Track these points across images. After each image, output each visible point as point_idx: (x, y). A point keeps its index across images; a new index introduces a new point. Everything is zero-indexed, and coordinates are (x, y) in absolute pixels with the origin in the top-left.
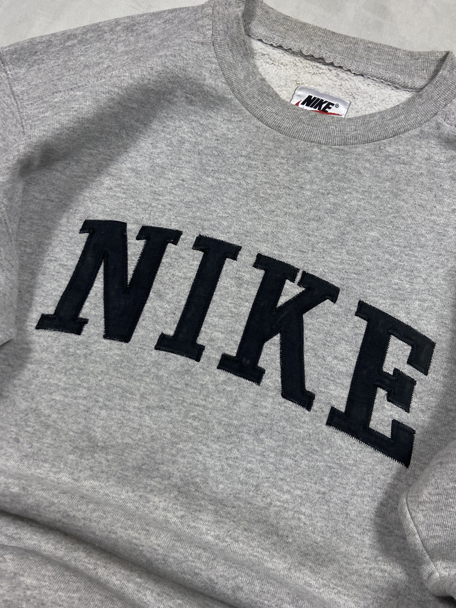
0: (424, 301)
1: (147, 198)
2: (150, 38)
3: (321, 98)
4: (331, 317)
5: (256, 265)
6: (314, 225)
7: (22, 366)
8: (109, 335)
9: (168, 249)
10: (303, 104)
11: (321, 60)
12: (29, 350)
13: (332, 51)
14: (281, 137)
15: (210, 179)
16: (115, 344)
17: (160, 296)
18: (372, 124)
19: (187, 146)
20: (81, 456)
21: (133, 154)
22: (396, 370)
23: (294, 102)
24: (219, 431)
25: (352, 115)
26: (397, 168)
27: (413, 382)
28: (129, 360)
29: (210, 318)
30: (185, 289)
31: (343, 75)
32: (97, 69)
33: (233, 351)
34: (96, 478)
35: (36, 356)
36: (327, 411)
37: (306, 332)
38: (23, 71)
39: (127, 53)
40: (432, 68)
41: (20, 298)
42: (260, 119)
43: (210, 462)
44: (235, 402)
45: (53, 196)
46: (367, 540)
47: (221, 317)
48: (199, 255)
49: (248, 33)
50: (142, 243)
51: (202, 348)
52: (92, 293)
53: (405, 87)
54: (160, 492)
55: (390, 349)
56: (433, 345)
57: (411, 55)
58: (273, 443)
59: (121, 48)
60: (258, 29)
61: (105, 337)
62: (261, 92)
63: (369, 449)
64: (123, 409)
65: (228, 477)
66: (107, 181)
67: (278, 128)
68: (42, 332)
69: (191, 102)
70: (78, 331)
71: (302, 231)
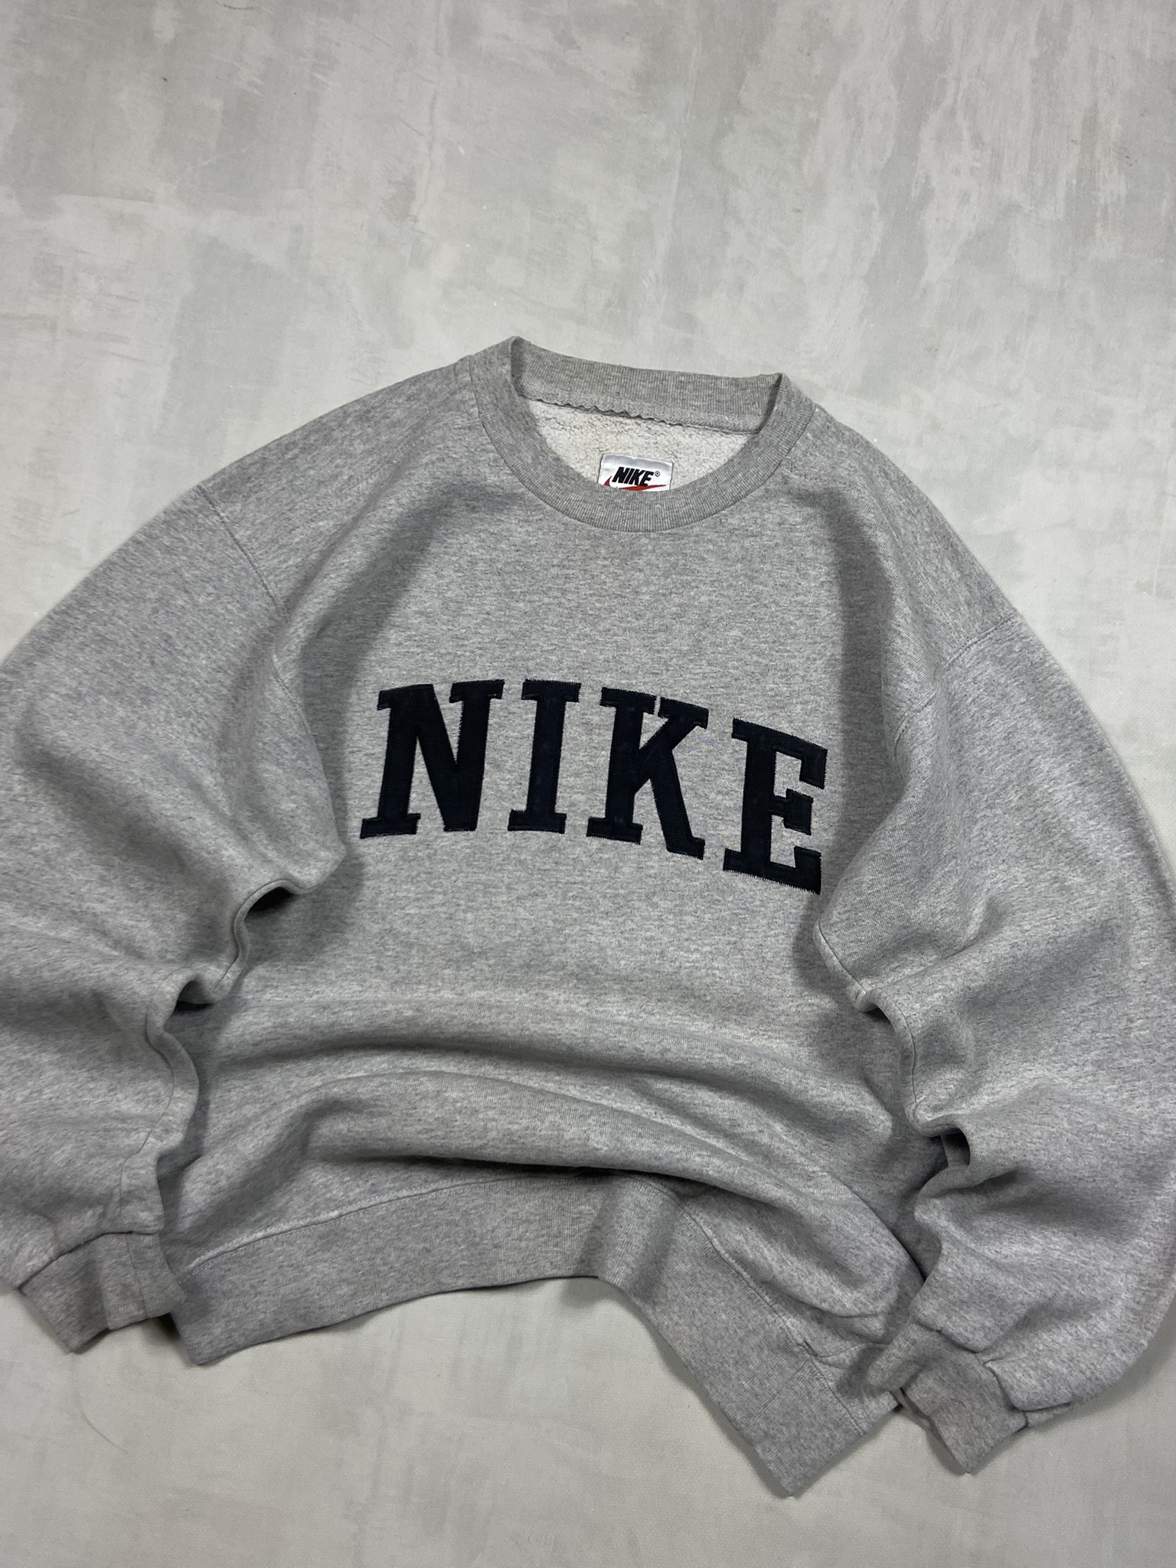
0: (807, 702)
1: (448, 646)
2: (394, 425)
3: (635, 468)
4: (704, 747)
5: (603, 703)
6: (661, 637)
7: (359, 885)
8: (449, 827)
9: (492, 706)
10: (614, 481)
11: (625, 414)
12: (362, 865)
13: (636, 397)
14: (597, 531)
15: (521, 605)
16: (461, 835)
17: (497, 767)
18: (705, 492)
19: (481, 566)
20: (458, 968)
21: (416, 591)
22: (788, 791)
23: (602, 481)
24: (606, 905)
25: (679, 483)
26: (747, 544)
27: (810, 800)
28: (482, 850)
29: (564, 779)
30: (526, 751)
31: (656, 428)
32: (336, 485)
33: (601, 813)
34: (482, 987)
35: (371, 869)
36: (722, 855)
37: (679, 770)
38: (238, 507)
39: (370, 452)
40: (766, 399)
41: (336, 810)
42: (566, 512)
43: (604, 941)
44: (616, 870)
45: (330, 668)
46: (789, 978)
47: (577, 775)
48: (532, 705)
49: (522, 392)
50: (458, 706)
51: (563, 817)
52: (415, 782)
53: (736, 430)
54: (557, 985)
55: (777, 769)
56: (825, 752)
57: (735, 382)
58: (668, 904)
59: (359, 447)
60: (534, 386)
61: (446, 830)
62: (559, 477)
63: (776, 885)
64: (490, 906)
65: (628, 951)
66: (393, 635)
67: (591, 521)
68: (369, 841)
69: (474, 509)
70: (413, 830)
71: (649, 648)
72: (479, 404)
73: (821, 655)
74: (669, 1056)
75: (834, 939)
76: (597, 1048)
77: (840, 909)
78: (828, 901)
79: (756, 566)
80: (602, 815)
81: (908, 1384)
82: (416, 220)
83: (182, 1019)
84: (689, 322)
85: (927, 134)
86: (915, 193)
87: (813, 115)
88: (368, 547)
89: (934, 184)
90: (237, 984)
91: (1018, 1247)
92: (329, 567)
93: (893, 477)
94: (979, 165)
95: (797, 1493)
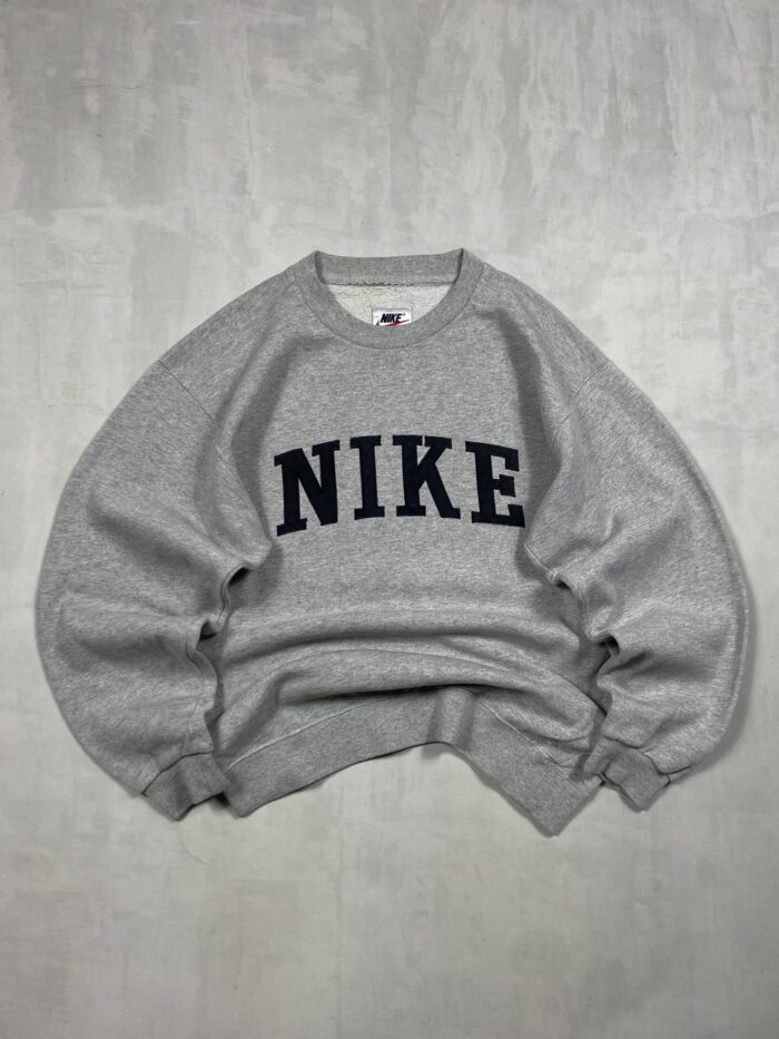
0: (503, 426)
1: (307, 426)
2: (257, 310)
3: (392, 313)
4: (452, 459)
5: (394, 444)
6: (420, 403)
7: (281, 561)
8: (323, 522)
9: (335, 455)
10: (381, 322)
11: (382, 284)
12: (280, 550)
13: (385, 274)
14: (376, 351)
15: (342, 398)
16: (330, 526)
17: (343, 487)
18: (432, 321)
19: (317, 380)
20: (341, 596)
21: (284, 399)
22: (500, 476)
23: (375, 323)
24: (413, 551)
25: (417, 317)
26: (458, 345)
27: (512, 478)
28: (343, 532)
29: (380, 488)
30: (357, 476)
31: (399, 289)
32: (232, 348)
33: (402, 503)
34: (355, 604)
35: (286, 551)
36: (470, 515)
37: (441, 474)
38: (182, 369)
39: (246, 327)
40: (456, 264)
41: (263, 523)
42: (358, 343)
43: (415, 570)
44: (415, 531)
45: (246, 448)
46: (515, 574)
47: (386, 484)
48: (357, 451)
49: (323, 281)
50: (318, 457)
51: (383, 508)
52: (301, 502)
53: (443, 283)
54: (394, 596)
55: (493, 464)
56: (516, 452)
57: (438, 257)
58: (446, 545)
59: (241, 326)
60: (330, 276)
61: (322, 524)
62: (351, 325)
63: (500, 526)
64: (352, 561)
65: (428, 573)
66: (276, 425)
67: (372, 346)
68: (283, 537)
69: (308, 350)
70: (304, 528)
71: (414, 410)
72: (302, 292)
73: (506, 399)
74: (457, 624)
75: (535, 550)
76: (420, 625)
77: (536, 534)
78: (529, 530)
79: (465, 357)
80: (403, 504)
81: (606, 770)
82: (250, 194)
83: (204, 643)
84: (407, 227)
85: (523, 99)
86: (521, 134)
87: (459, 99)
88: (256, 381)
89: (531, 127)
90: (227, 621)
91: (654, 693)
92: (237, 394)
93: (531, 295)
94: (553, 113)
95: (557, 832)
